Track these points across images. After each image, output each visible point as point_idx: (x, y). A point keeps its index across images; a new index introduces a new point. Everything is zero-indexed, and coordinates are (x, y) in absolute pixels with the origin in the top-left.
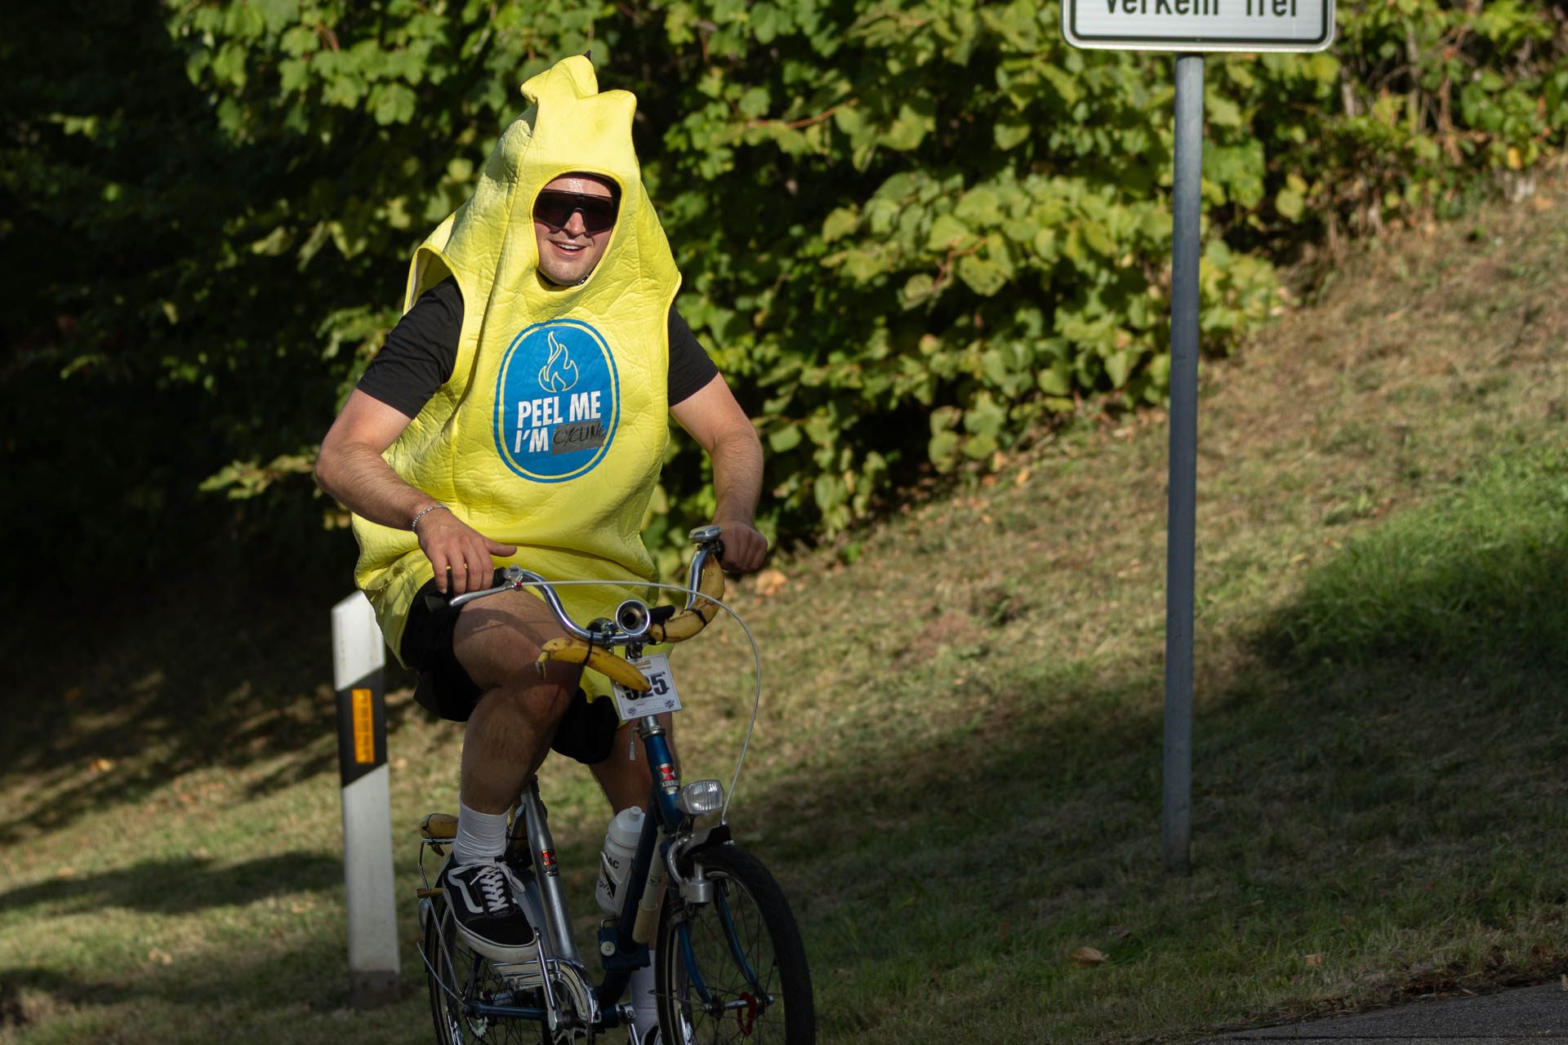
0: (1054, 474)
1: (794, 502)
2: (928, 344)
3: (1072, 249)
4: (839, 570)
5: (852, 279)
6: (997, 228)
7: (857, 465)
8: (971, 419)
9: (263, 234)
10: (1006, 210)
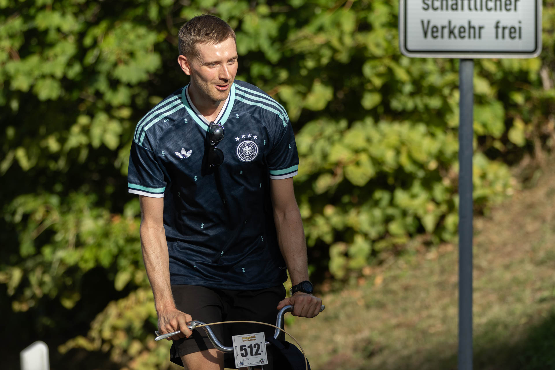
0: (395, 278)
2: (329, 211)
3: (404, 160)
6: (364, 150)
8: (353, 249)
10: (369, 140)
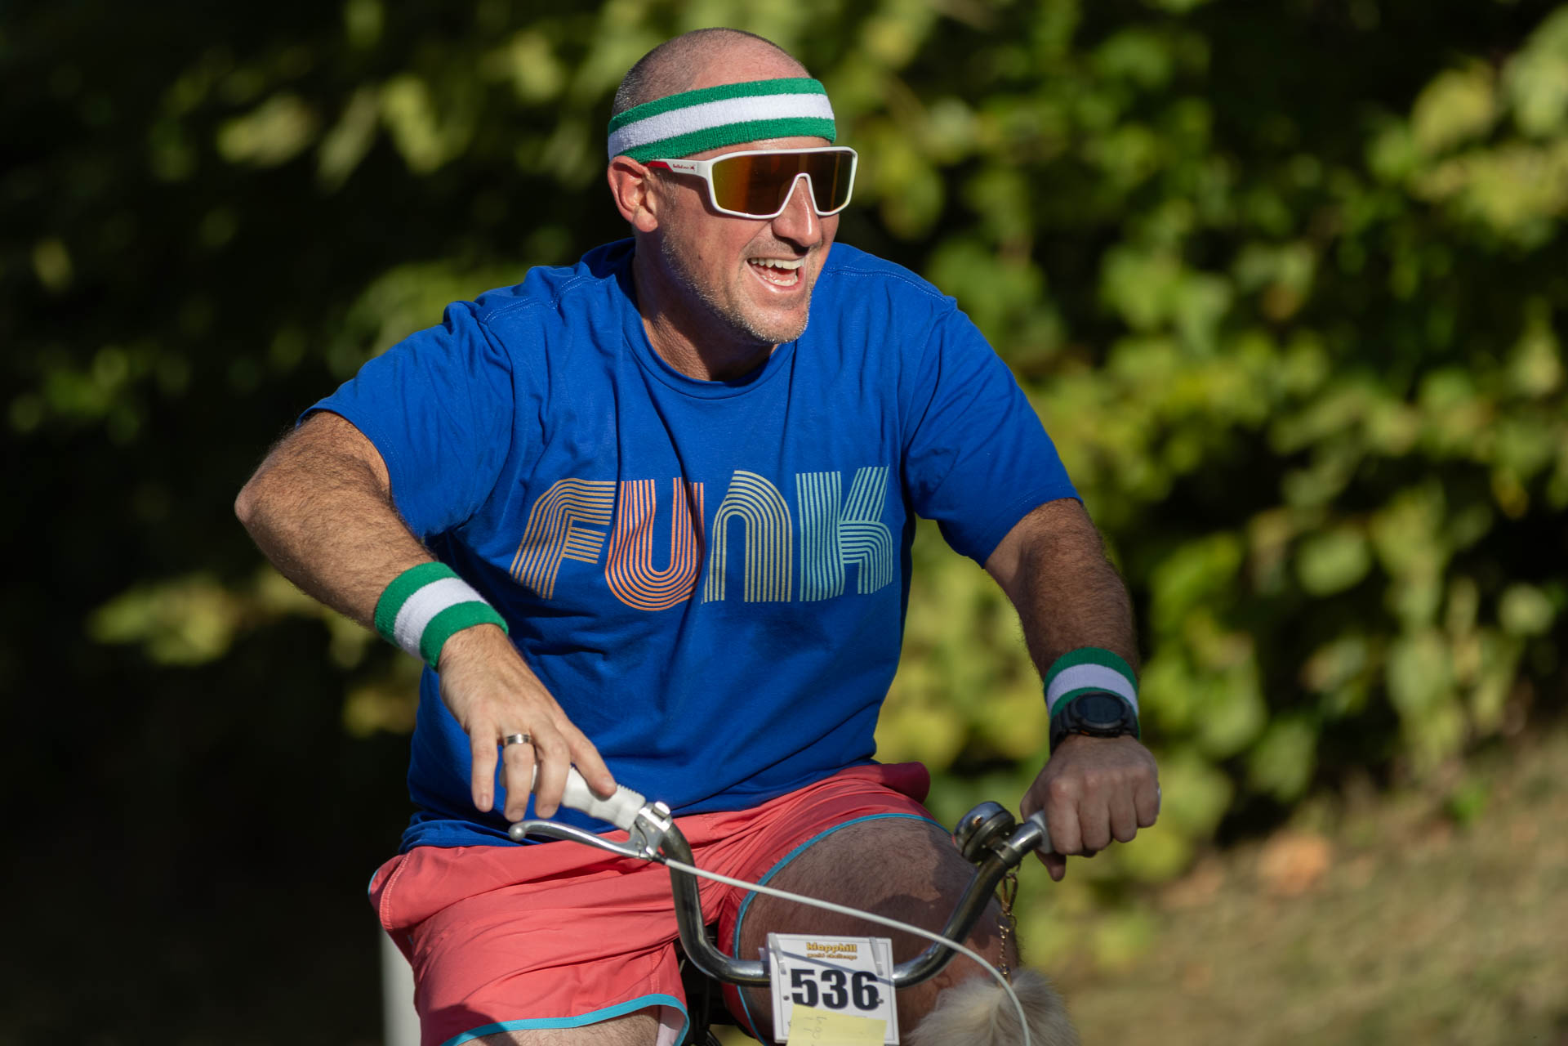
1: (1346, 701)
4: (1440, 844)
5: (1479, 226)
7: (1488, 616)
9: (246, 109)
